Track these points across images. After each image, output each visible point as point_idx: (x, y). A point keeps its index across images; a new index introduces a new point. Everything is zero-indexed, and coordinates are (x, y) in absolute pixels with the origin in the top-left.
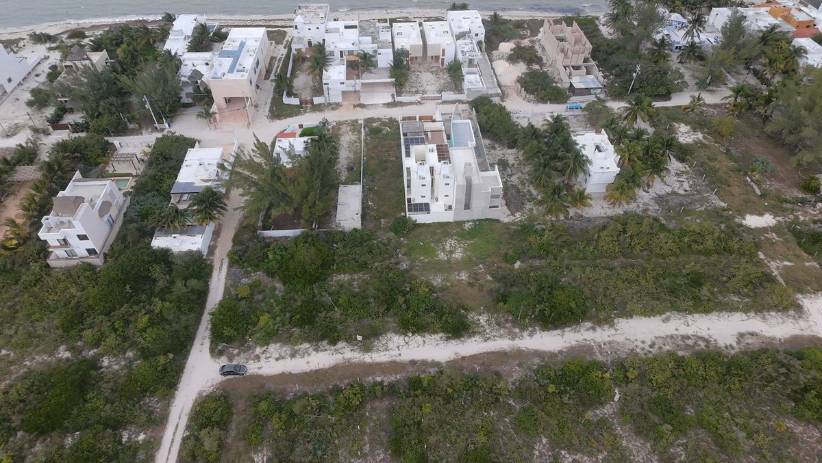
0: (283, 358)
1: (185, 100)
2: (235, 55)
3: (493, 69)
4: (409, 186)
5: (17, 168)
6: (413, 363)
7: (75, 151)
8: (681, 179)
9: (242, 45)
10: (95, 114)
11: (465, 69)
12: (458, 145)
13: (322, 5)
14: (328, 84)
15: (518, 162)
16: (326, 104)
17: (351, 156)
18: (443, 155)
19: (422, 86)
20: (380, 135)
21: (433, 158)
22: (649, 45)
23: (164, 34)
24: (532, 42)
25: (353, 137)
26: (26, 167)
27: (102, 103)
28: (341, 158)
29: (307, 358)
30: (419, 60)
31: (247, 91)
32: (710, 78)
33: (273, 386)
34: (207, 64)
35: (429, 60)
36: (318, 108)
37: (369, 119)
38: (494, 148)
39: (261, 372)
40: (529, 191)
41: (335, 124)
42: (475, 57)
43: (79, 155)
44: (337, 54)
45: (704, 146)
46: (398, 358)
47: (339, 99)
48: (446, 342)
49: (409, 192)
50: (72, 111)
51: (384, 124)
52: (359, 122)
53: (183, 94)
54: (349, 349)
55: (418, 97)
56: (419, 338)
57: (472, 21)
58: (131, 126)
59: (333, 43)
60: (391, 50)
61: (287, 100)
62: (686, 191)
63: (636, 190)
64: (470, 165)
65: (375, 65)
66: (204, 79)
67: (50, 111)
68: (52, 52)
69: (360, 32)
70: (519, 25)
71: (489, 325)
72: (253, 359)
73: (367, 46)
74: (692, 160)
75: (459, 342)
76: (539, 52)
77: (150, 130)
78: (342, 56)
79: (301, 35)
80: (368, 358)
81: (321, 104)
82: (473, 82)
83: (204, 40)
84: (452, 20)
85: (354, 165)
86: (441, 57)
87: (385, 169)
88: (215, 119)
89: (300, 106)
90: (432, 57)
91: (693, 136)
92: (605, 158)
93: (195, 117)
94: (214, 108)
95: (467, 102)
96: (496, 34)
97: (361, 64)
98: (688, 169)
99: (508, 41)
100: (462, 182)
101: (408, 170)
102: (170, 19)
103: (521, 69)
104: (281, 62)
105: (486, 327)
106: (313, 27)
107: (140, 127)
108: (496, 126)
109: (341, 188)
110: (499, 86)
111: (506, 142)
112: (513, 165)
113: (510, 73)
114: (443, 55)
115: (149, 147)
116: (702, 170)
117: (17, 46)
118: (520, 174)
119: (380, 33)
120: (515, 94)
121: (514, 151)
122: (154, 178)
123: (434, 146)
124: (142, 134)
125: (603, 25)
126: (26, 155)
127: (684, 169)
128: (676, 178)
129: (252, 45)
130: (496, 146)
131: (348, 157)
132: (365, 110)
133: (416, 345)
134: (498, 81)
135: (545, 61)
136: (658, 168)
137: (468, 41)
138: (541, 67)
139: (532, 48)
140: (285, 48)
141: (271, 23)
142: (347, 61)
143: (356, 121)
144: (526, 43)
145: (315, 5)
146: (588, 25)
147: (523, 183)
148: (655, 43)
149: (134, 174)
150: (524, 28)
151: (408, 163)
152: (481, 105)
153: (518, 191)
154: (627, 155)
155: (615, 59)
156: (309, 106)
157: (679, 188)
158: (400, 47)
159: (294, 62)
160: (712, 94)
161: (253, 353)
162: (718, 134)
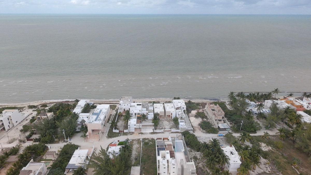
1: (78, 130)
2: (98, 115)
3: (190, 120)
4: (159, 168)
5: (10, 156)
7: (33, 150)
8: (266, 166)
9: (101, 111)
10: (44, 135)
11: (179, 120)
12: (178, 151)
13: (130, 97)
14: (130, 125)
15: (201, 158)
16: (129, 132)
17: (137, 153)
18: (172, 155)
19: (164, 126)
20: (148, 145)
21: (168, 156)
22: (245, 113)
23: (74, 106)
24: (203, 110)
25: (138, 146)
26: (13, 156)
27: (47, 131)
28: (133, 154)
30: (163, 117)
31: (100, 127)
32: (269, 125)
34: (87, 117)
35: (167, 116)
36: (126, 134)
37: (144, 138)
38: (192, 151)
40: (206, 170)
41: (131, 140)
42: (183, 116)
43: (34, 151)
44: (134, 114)
45: (273, 152)
47: (133, 131)
49: (159, 170)
50: (36, 134)
51: (150, 141)
52: (141, 140)
53: (77, 128)
55: (162, 131)
57: (181, 103)
58: (56, 140)
59: (133, 110)
60: (153, 113)
61: (114, 131)
62: (269, 172)
63: (249, 171)
64: (183, 160)
65: (147, 119)
66: (85, 123)
67: (28, 134)
68: (34, 112)
69: (142, 107)
70: (198, 104)
73: (145, 112)
74: (269, 158)
76: (206, 114)
77: (62, 142)
78: (135, 115)
79: (121, 107)
81: (127, 132)
82: (183, 125)
83: (88, 109)
84: (174, 103)
85: (138, 157)
86: (171, 116)
87: (150, 159)
88: (87, 137)
89: (119, 133)
90: (168, 116)
91: (268, 148)
92: (235, 157)
93: (80, 137)
94: (87, 134)
95: (181, 133)
96: (190, 107)
97: (142, 118)
98: (268, 162)
99: (194, 110)
100: (180, 167)
101: (159, 161)
102: (77, 101)
103: (199, 120)
104: (114, 116)
106: (126, 105)
107: (59, 140)
108: (192, 143)
109: (132, 168)
110: (192, 127)
111: (196, 149)
112: (199, 159)
113: (196, 122)
114: (172, 115)
115: (61, 148)
116: (274, 163)
117: (22, 109)
118: (202, 162)
119: (149, 107)
120: (198, 130)
121: (199, 153)
122: (60, 161)
123: (168, 151)
124: (59, 143)
125: (228, 105)
126: (14, 151)
127: (267, 162)
128: (264, 166)
129: (104, 111)
130: (192, 150)
131: (136, 154)
132: (143, 135)
134: (192, 125)
135: (208, 117)
136: (256, 162)
137: (180, 110)
138: (207, 119)
139: (203, 112)
140: (115, 111)
141: (111, 102)
142: (137, 117)
143: (139, 139)
144: (201, 111)
145: (127, 97)
146: (222, 105)
147: (204, 167)
148: (247, 112)
149: (53, 160)
150: (200, 106)
151: (159, 158)
152: (186, 134)
153: (202, 170)
154: (243, 156)
155: (233, 117)
156: (122, 133)
157: (266, 170)
158: (156, 112)
159: (118, 116)
160: (271, 131)
162: (277, 147)
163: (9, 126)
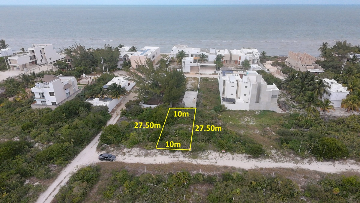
0: (140, 156)
1: (119, 67)
3: (264, 66)
6: (226, 167)
11: (251, 63)
14: (184, 62)
16: (183, 72)
20: (208, 81)
21: (237, 77)
25: (194, 82)
29: (154, 158)
30: (228, 63)
31: (145, 64)
33: (129, 168)
34: (132, 54)
37: (203, 77)
39: (124, 161)
40: (292, 104)
42: (256, 59)
46: (215, 164)
47: (189, 71)
48: (248, 159)
49: (223, 95)
51: (210, 79)
52: (198, 78)
53: (119, 64)
54: (182, 156)
56: (229, 155)
60: (215, 55)
65: (207, 61)
66: (129, 58)
70: (275, 57)
71: (278, 155)
72: (121, 154)
75: (257, 160)
76: (287, 64)
77: (100, 73)
78: (192, 56)
80: (194, 162)
82: (255, 67)
84: (244, 50)
85: (194, 89)
86: (239, 61)
92: (338, 88)
94: (131, 68)
96: (264, 58)
97: (200, 60)
99: (270, 61)
101: (224, 81)
102: (121, 47)
103: (278, 68)
105: (276, 156)
107: (96, 73)
109: (187, 92)
110: (268, 71)
113: (274, 68)
115: (98, 77)
118: (285, 98)
120: (277, 75)
122: (95, 85)
131: (191, 87)
132: (201, 75)
133: (227, 159)
137: (252, 55)
139: (283, 63)
143: (196, 78)
144: (280, 62)
145: (182, 45)
147: (288, 101)
149: (87, 84)
150: (278, 58)
158: (219, 54)
161: (122, 151)
163: (41, 60)
